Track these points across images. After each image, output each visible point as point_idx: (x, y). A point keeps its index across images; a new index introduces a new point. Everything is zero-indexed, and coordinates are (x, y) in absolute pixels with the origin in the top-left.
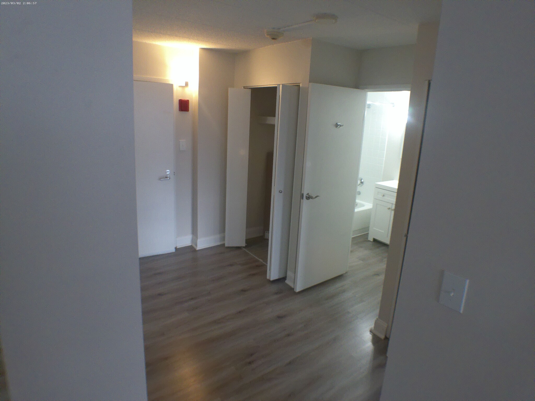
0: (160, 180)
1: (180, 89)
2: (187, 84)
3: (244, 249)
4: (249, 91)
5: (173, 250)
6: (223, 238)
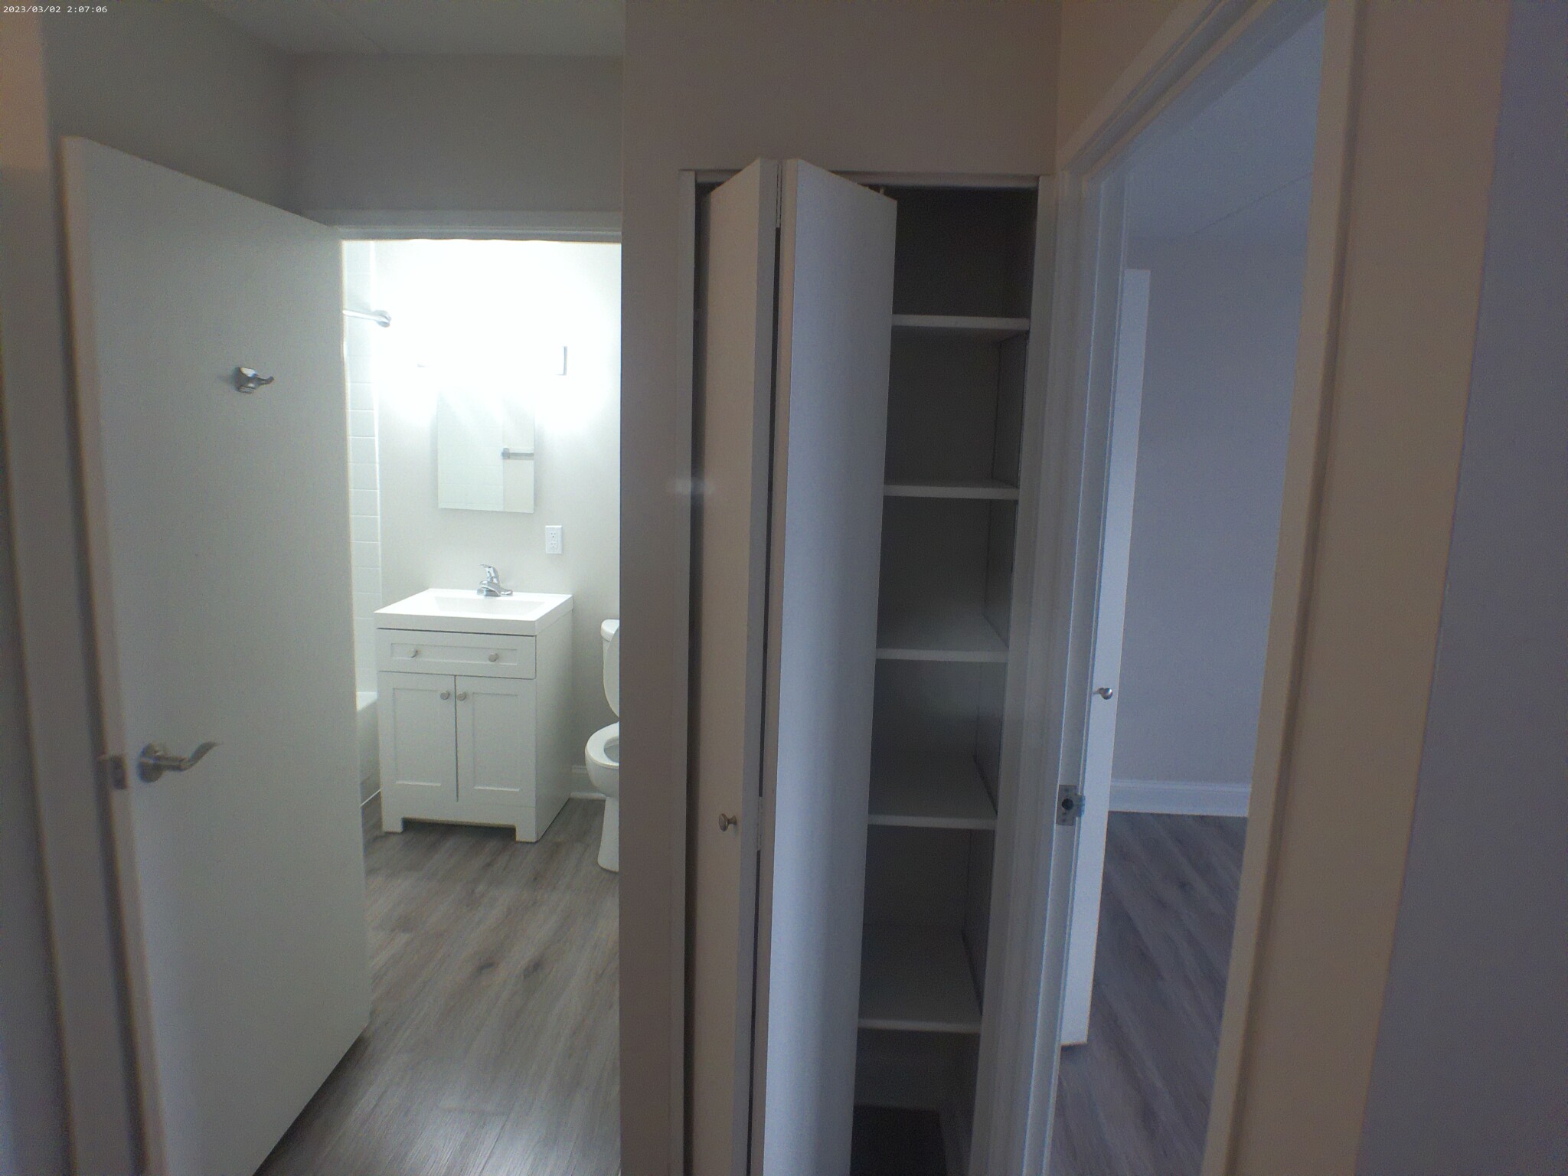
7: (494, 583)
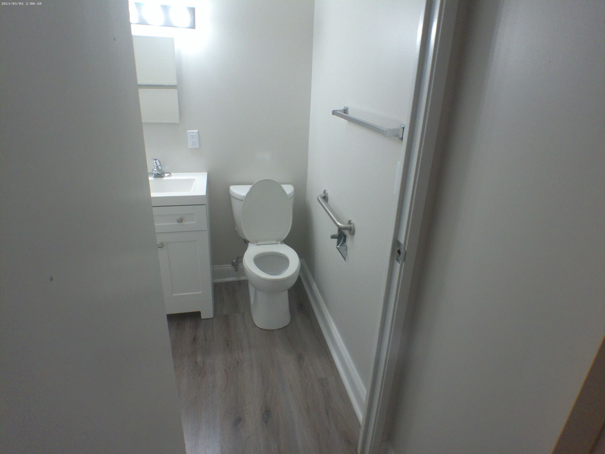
7: (160, 169)
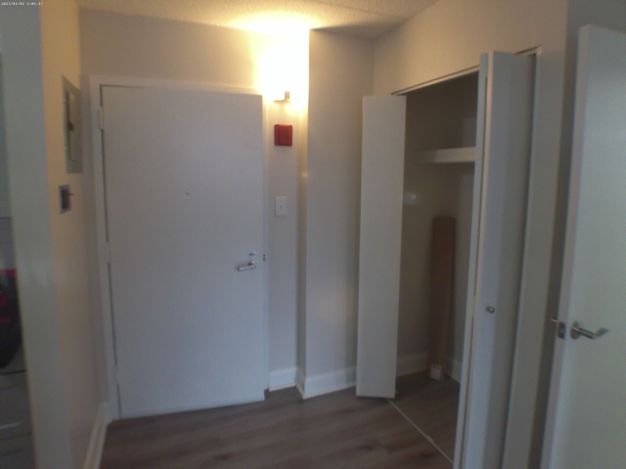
0: (239, 270)
1: (276, 107)
2: (287, 96)
3: (392, 404)
4: (403, 99)
5: (260, 396)
6: (353, 377)
